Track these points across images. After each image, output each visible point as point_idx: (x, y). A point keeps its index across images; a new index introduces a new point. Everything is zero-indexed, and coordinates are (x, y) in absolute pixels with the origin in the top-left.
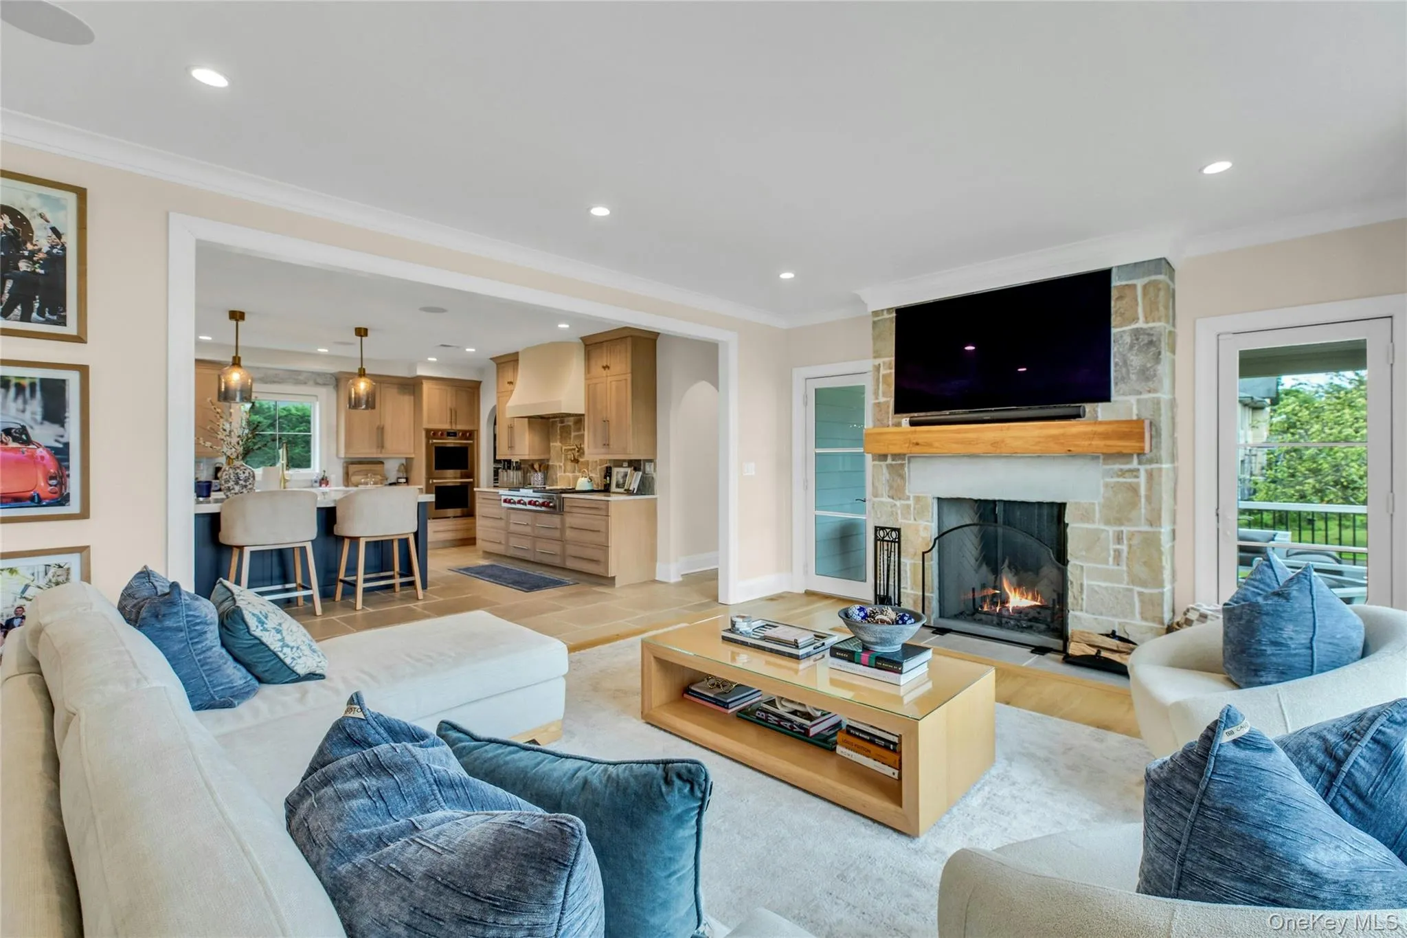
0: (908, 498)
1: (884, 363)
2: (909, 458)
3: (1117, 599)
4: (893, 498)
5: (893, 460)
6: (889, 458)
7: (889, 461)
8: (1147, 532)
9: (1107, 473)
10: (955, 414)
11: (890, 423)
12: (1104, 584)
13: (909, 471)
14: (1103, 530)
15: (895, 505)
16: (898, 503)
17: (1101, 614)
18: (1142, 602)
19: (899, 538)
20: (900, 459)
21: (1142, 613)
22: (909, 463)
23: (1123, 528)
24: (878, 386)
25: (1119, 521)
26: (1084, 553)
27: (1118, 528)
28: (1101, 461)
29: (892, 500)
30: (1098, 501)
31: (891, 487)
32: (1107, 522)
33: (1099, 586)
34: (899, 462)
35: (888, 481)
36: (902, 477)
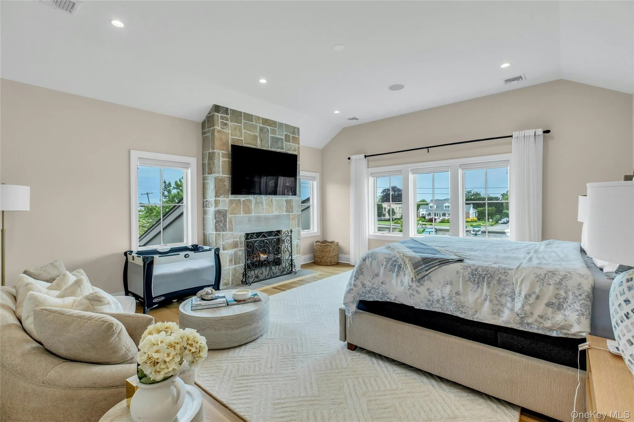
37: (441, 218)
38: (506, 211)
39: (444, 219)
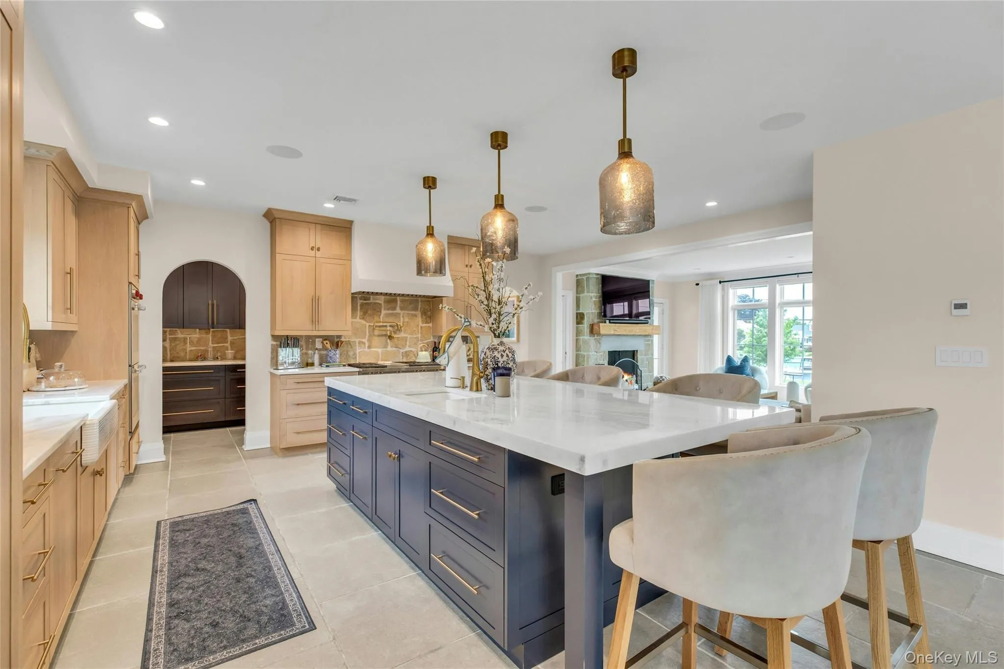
0: (602, 352)
6: (595, 335)
13: (602, 341)
14: (644, 358)
15: (598, 355)
23: (647, 357)
25: (646, 355)
29: (597, 353)
31: (596, 348)
34: (599, 337)
36: (600, 343)
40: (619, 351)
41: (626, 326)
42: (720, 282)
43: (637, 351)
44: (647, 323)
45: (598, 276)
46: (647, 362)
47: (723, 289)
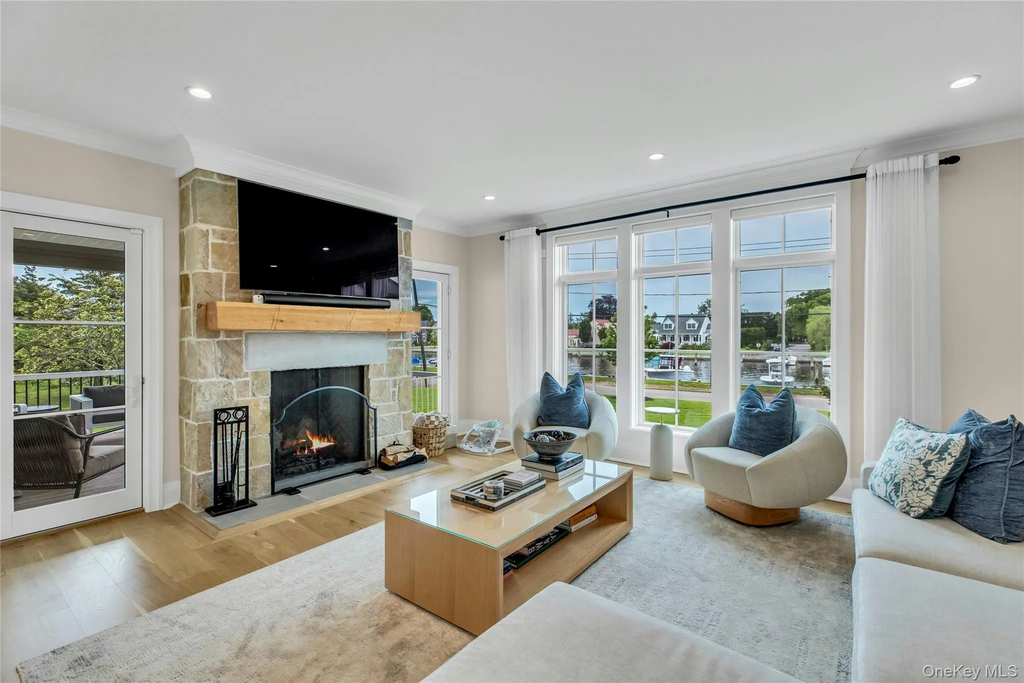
0: (246, 375)
1: (214, 231)
2: (247, 335)
3: (393, 421)
4: (227, 377)
5: (227, 337)
6: (222, 333)
7: (222, 337)
8: (407, 378)
9: (390, 344)
10: (292, 296)
11: (223, 297)
12: (388, 415)
13: (247, 348)
14: (387, 380)
15: (230, 383)
16: (233, 382)
17: (387, 434)
18: (404, 419)
19: (247, 416)
20: (236, 335)
21: (403, 427)
22: (247, 338)
23: (396, 378)
24: (207, 254)
25: (394, 374)
26: (378, 397)
27: (394, 378)
28: (386, 336)
29: (226, 380)
30: (385, 362)
31: (224, 366)
32: (390, 376)
33: (386, 416)
34: (236, 339)
35: (220, 359)
36: (239, 354)
37: (682, 344)
38: (780, 335)
39: (687, 344)
40: (317, 370)
41: (318, 312)
42: (538, 232)
43: (368, 366)
44: (388, 307)
45: (229, 183)
46: (396, 389)
47: (544, 246)
